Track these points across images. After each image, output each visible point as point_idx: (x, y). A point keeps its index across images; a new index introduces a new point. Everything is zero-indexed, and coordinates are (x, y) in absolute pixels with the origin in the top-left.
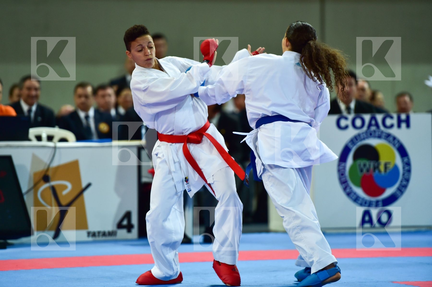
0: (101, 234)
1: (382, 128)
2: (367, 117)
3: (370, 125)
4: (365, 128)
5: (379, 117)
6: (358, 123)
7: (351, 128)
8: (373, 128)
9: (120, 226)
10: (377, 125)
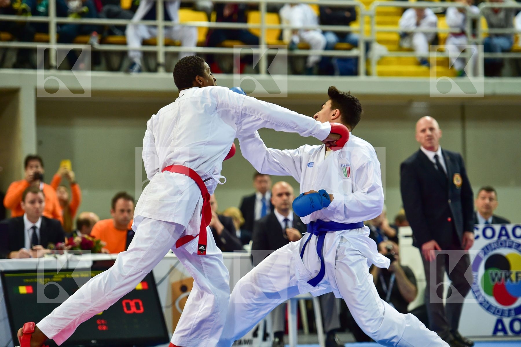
0: (237, 342)
1: (512, 238)
2: (497, 228)
3: (500, 235)
4: (496, 238)
5: (509, 228)
6: (489, 233)
7: (482, 238)
8: (504, 238)
9: (255, 335)
10: (507, 235)
